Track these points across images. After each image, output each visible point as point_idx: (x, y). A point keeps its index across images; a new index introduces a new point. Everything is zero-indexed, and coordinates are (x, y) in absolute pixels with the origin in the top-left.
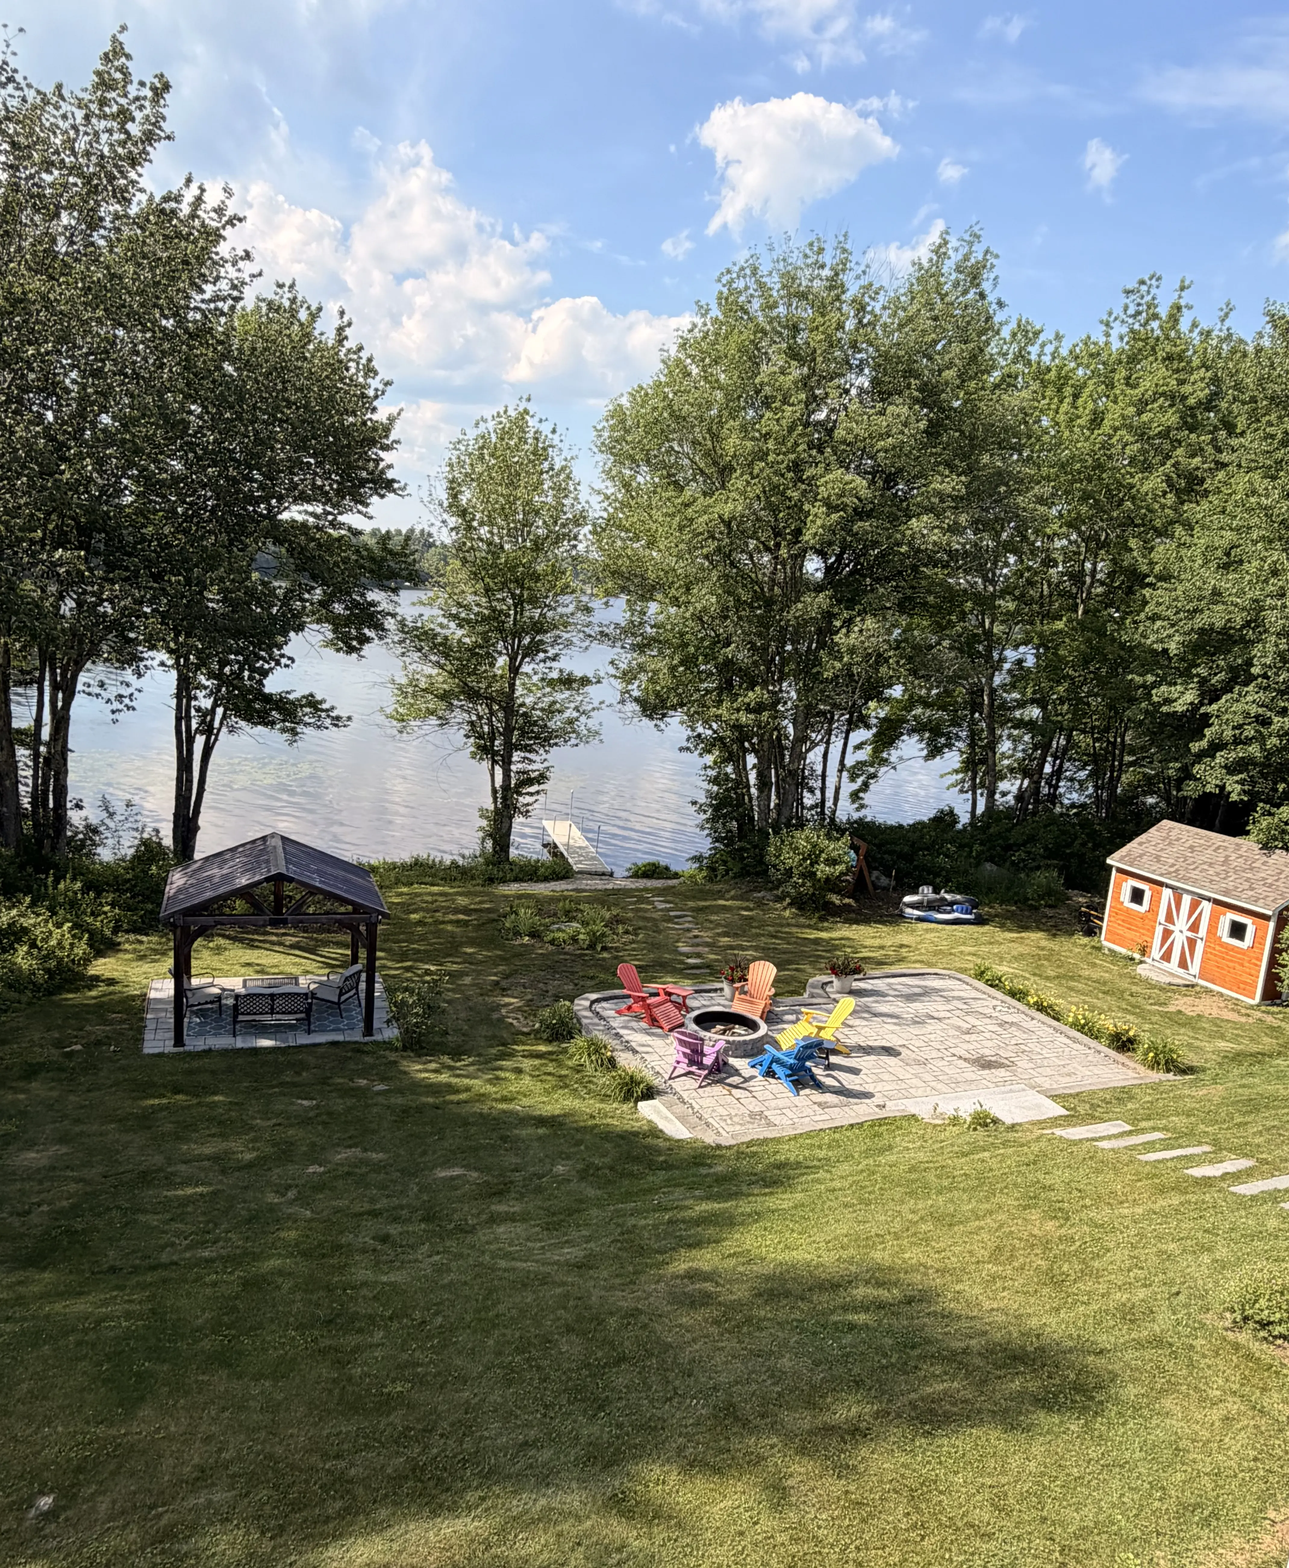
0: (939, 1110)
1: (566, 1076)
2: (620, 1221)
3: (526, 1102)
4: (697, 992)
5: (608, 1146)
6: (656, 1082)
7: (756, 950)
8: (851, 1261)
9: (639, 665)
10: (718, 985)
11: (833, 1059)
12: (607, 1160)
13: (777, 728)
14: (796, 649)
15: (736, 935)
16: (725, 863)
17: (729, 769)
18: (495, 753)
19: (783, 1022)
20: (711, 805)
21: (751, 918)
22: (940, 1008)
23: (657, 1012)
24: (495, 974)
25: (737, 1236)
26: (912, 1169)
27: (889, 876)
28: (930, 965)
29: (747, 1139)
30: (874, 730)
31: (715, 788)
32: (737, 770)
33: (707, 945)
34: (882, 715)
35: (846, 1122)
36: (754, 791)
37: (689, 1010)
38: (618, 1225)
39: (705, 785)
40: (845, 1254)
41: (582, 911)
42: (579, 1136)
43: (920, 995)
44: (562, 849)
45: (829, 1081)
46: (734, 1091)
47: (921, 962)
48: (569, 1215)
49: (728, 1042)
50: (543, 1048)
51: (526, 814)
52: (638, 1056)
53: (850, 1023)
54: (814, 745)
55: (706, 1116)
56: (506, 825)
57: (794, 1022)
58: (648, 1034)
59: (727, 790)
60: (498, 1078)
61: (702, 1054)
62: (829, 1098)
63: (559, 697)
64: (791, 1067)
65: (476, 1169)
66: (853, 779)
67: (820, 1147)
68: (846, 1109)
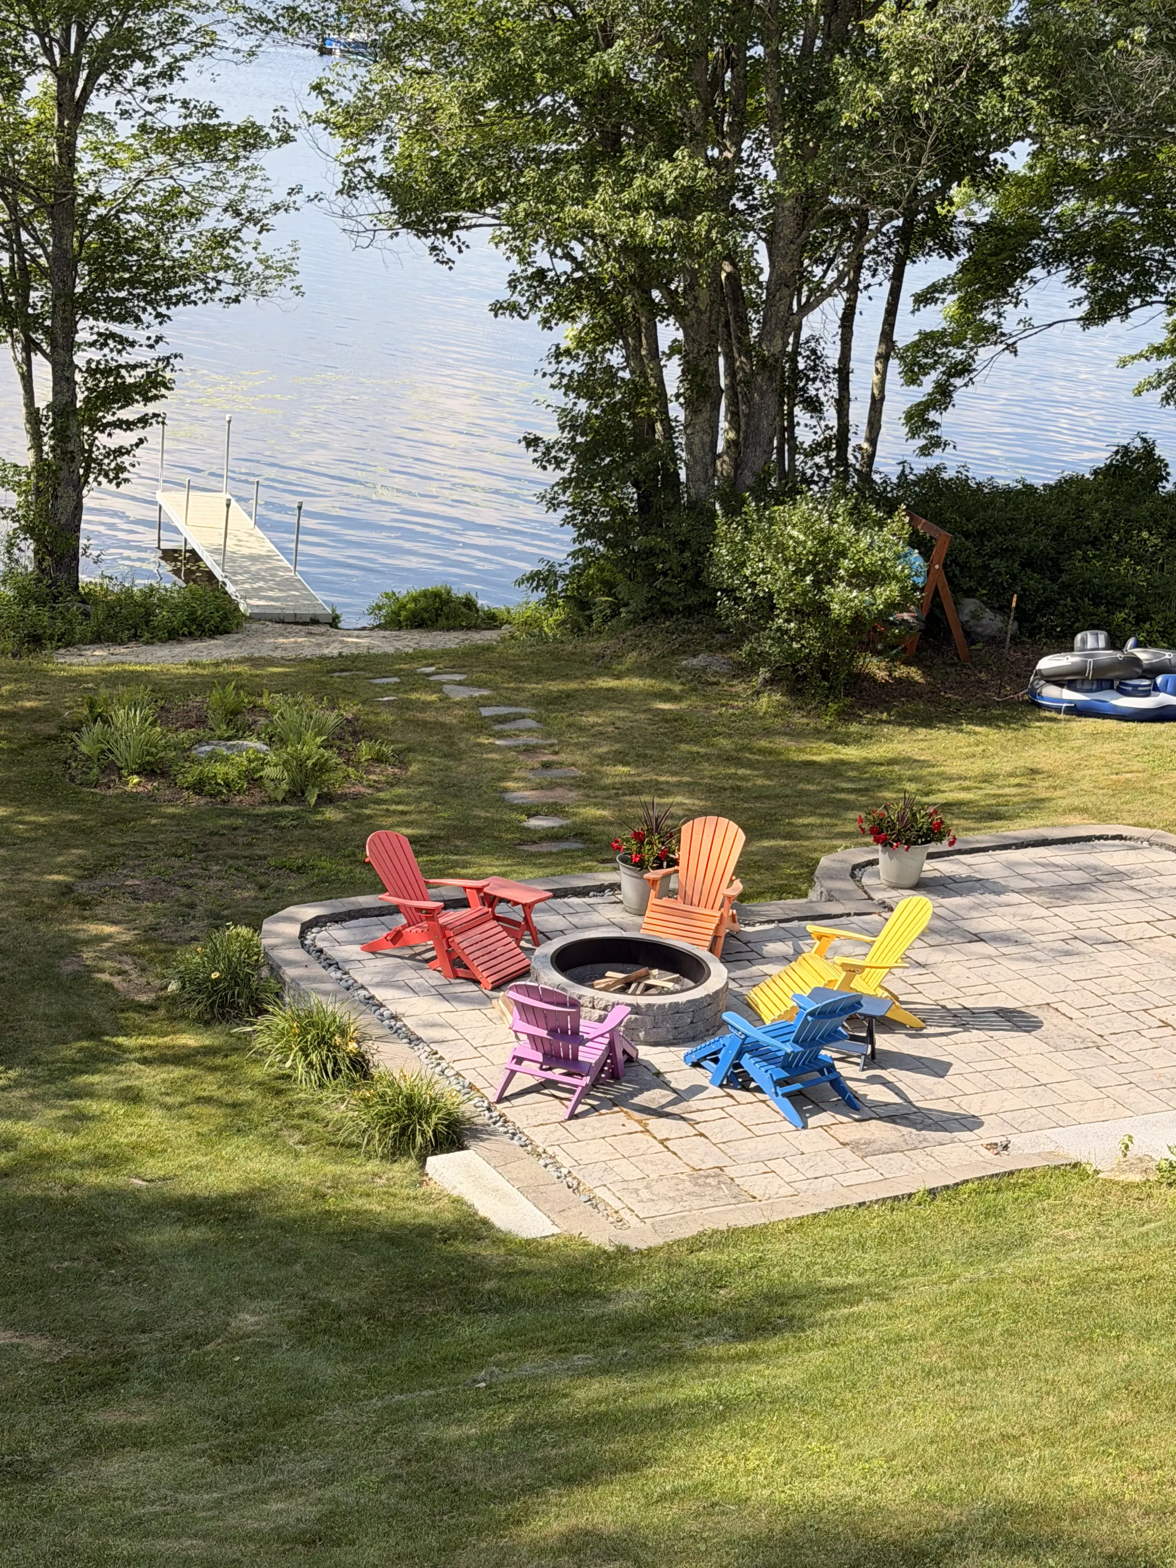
0: (1134, 1150)
1: (250, 1104)
2: (400, 1431)
3: (154, 1167)
4: (558, 894)
5: (360, 1261)
6: (467, 1109)
7: (691, 794)
8: (946, 1498)
9: (385, 95)
10: (606, 877)
11: (884, 1042)
12: (359, 1294)
13: (731, 256)
14: (775, 56)
15: (641, 759)
16: (609, 587)
17: (616, 358)
18: (30, 323)
19: (765, 959)
20: (573, 447)
21: (676, 718)
22: (1131, 915)
23: (462, 942)
24: (61, 869)
25: (678, 1452)
26: (1080, 1285)
27: (1003, 609)
28: (1105, 817)
29: (689, 1231)
30: (964, 254)
31: (583, 405)
32: (632, 354)
33: (579, 784)
34: (982, 217)
35: (919, 1185)
36: (677, 411)
37: (539, 937)
38: (394, 1441)
39: (559, 398)
40: (932, 1483)
41: (267, 712)
42: (289, 1242)
43: (1082, 887)
44: (209, 561)
45: (876, 1094)
46: (655, 1124)
47: (1084, 810)
48: (278, 1425)
49: (636, 1009)
50: (189, 1040)
51: (117, 475)
52: (422, 1051)
53: (921, 956)
54: (820, 294)
55: (588, 1183)
56: (65, 504)
57: (786, 959)
58: (444, 997)
59: (614, 409)
60: (82, 1117)
61: (577, 1038)
62: (877, 1130)
63: (187, 178)
64: (787, 1063)
65: (40, 1331)
66: (912, 377)
67: (861, 1245)
68: (918, 1155)
